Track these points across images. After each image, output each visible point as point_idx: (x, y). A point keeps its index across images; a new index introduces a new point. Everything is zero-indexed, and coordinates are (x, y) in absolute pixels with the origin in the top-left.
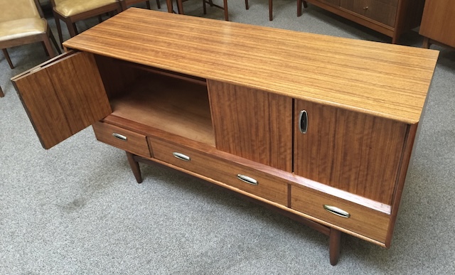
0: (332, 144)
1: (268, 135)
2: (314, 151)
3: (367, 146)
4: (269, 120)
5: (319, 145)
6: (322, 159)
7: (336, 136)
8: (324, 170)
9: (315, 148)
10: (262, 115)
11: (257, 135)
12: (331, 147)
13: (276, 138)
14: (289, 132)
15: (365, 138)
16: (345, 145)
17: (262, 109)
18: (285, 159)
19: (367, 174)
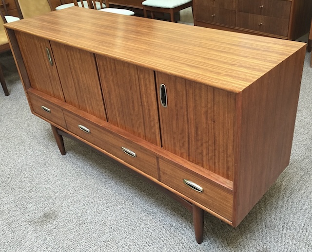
0: (186, 119)
1: (141, 109)
2: (174, 125)
3: (211, 120)
4: (140, 94)
5: (177, 119)
6: (181, 134)
7: (188, 110)
8: (183, 144)
9: (174, 122)
10: (135, 89)
11: (134, 109)
12: (186, 122)
13: (147, 111)
14: (155, 107)
15: (209, 111)
16: (195, 120)
17: (135, 84)
18: (155, 133)
19: (215, 149)
